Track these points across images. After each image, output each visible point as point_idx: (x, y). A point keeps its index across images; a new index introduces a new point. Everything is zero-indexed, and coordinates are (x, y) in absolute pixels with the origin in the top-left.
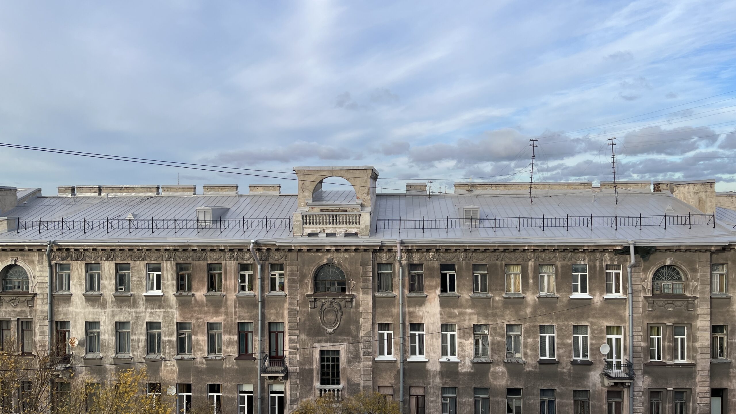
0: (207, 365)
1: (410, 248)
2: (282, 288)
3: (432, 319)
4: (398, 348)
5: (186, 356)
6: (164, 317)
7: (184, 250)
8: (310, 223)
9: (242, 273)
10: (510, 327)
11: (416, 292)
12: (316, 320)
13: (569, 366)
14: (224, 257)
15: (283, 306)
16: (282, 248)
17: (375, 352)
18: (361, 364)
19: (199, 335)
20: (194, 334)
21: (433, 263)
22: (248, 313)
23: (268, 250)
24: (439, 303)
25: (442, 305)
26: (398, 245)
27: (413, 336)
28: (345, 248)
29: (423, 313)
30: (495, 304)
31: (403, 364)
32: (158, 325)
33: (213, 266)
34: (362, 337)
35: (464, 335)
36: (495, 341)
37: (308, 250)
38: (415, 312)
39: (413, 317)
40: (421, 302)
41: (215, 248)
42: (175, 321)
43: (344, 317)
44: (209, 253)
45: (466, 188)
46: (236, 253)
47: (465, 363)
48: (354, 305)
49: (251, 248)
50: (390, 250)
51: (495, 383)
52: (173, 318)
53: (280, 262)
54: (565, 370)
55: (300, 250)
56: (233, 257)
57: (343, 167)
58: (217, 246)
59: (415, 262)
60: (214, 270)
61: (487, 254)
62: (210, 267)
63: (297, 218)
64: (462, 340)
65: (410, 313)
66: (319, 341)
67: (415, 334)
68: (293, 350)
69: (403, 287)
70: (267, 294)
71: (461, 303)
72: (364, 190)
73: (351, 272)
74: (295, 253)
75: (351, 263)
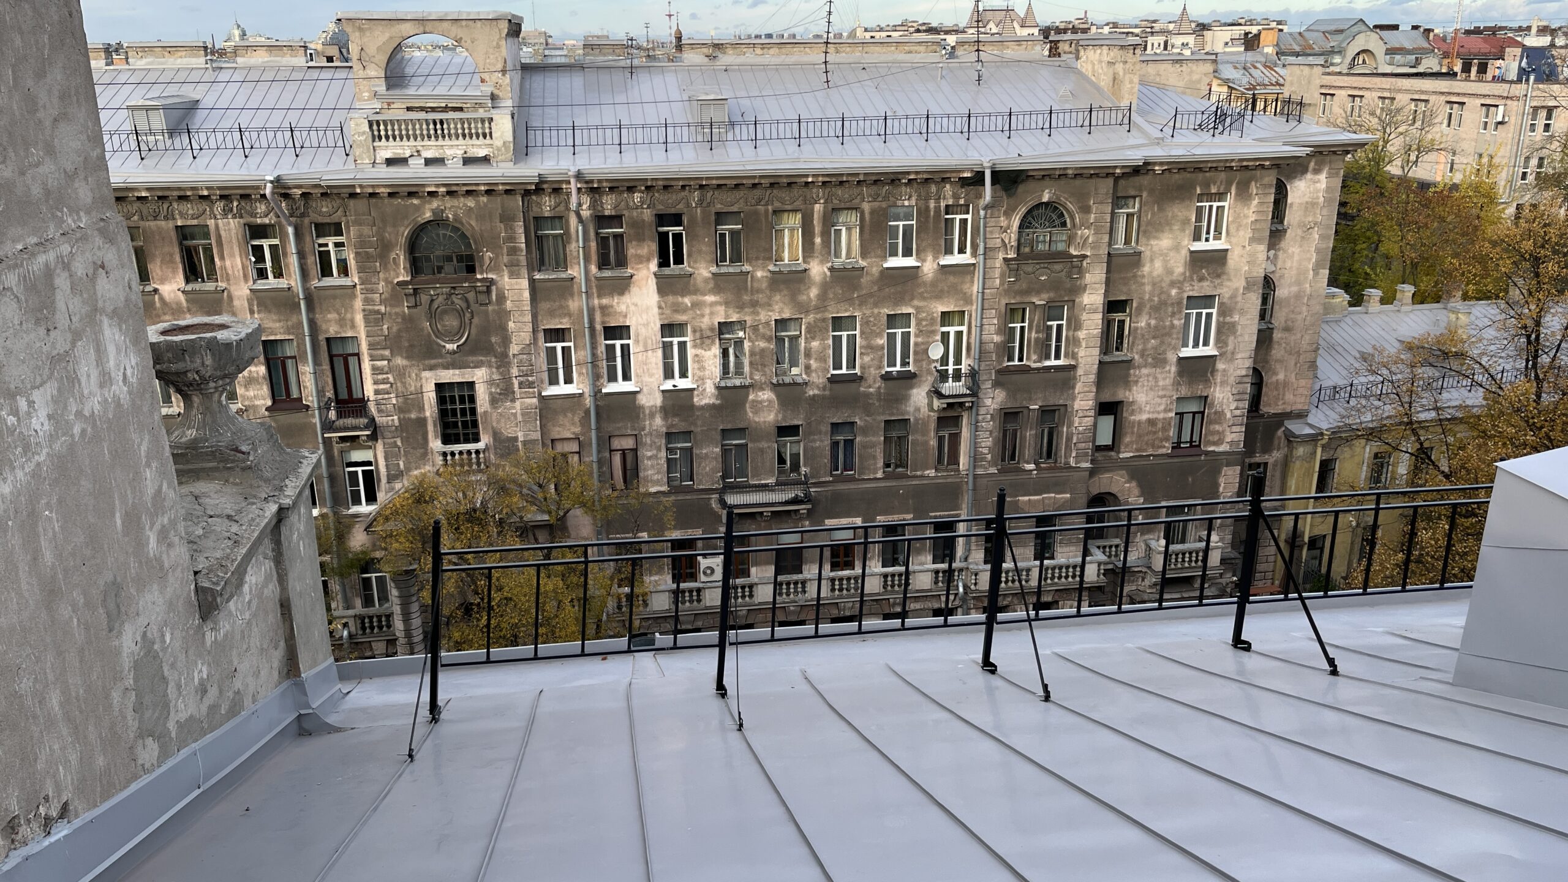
1: (595, 186)
2: (344, 271)
3: (645, 317)
4: (584, 371)
8: (388, 138)
9: (256, 243)
10: (781, 323)
11: (612, 269)
12: (422, 330)
13: (879, 383)
14: (212, 210)
15: (352, 307)
16: (335, 191)
17: (542, 382)
18: (518, 404)
21: (642, 213)
22: (280, 321)
23: (304, 195)
24: (655, 287)
25: (662, 290)
26: (572, 181)
27: (611, 349)
28: (465, 188)
29: (628, 307)
30: (756, 285)
31: (596, 400)
33: (190, 230)
34: (514, 355)
35: (702, 340)
36: (757, 350)
37: (391, 195)
38: (612, 306)
39: (609, 315)
40: (622, 286)
41: (189, 193)
43: (476, 321)
44: (175, 205)
45: (705, 50)
46: (235, 204)
47: (704, 390)
48: (494, 297)
49: (268, 191)
50: (557, 191)
51: (757, 419)
53: (335, 218)
54: (871, 390)
55: (373, 195)
56: (231, 210)
57: (446, 14)
58: (193, 189)
59: (607, 213)
60: (193, 238)
61: (741, 193)
62: (183, 233)
63: (358, 128)
64: (699, 351)
65: (603, 308)
66: (431, 368)
67: (614, 346)
68: (382, 387)
69: (587, 259)
70: (315, 283)
71: (695, 285)
72: (494, 65)
73: (482, 236)
74: (365, 201)
75: (480, 218)
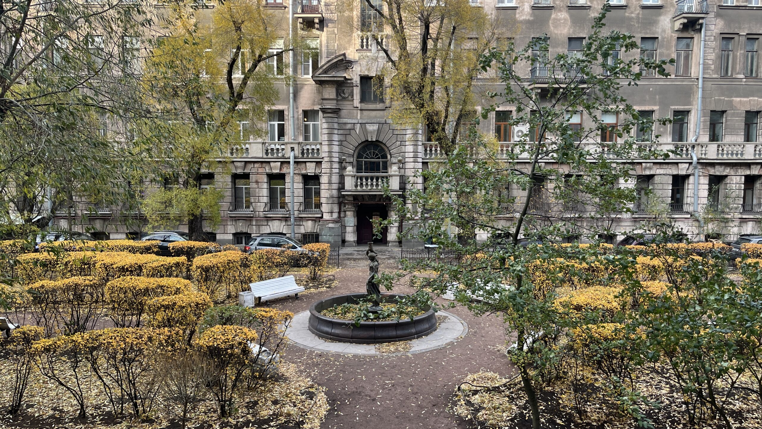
13: (639, 11)
47: (523, 10)
51: (556, 32)
54: (633, 15)
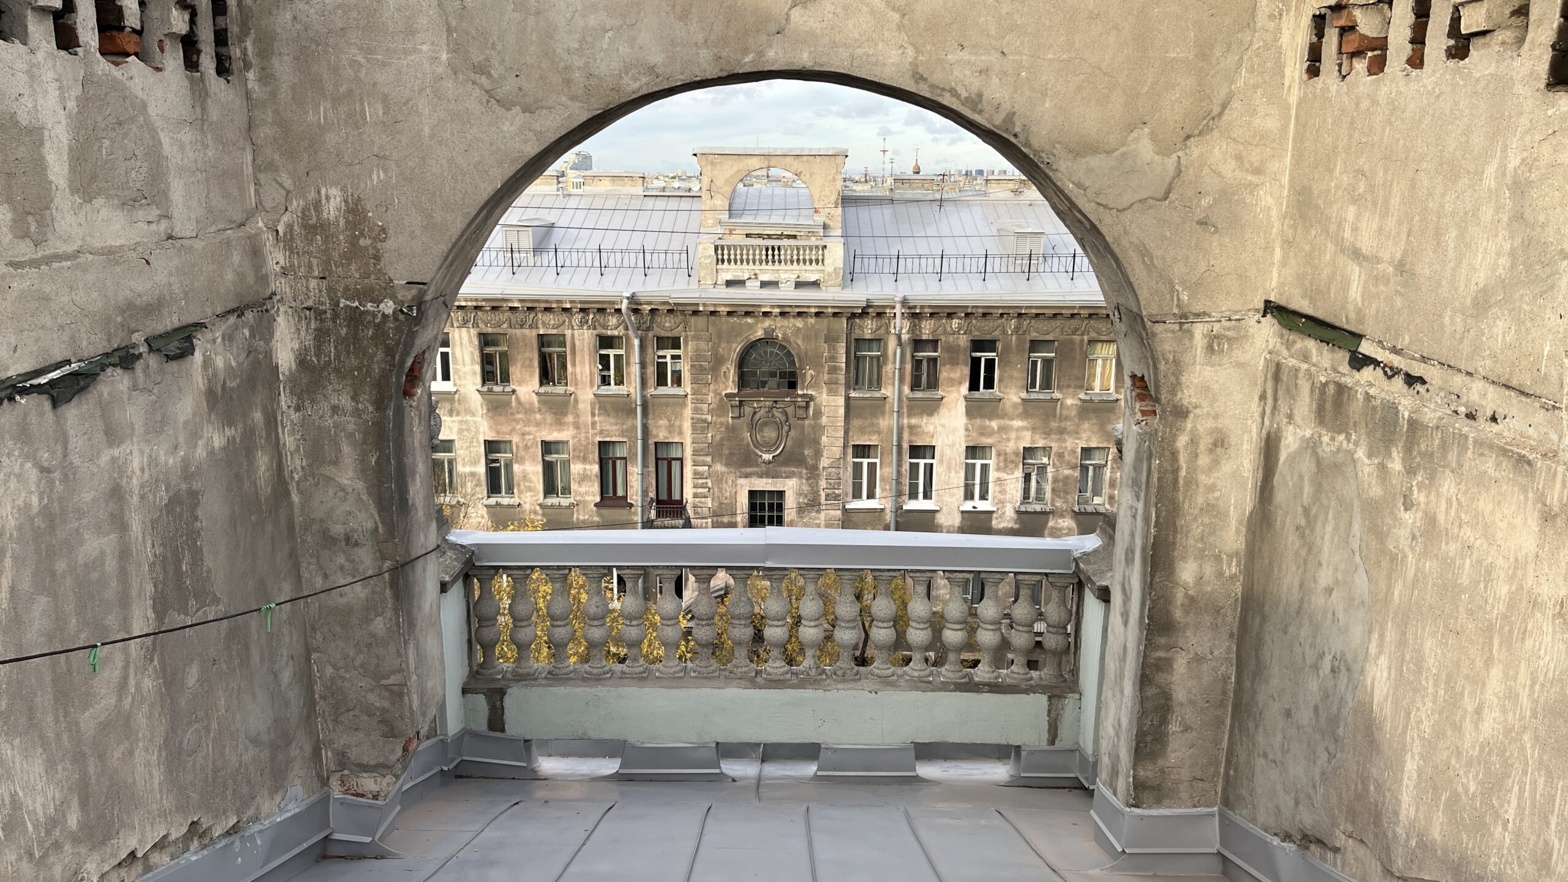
0: (544, 515)
1: (918, 311)
2: (678, 381)
3: (951, 437)
4: (888, 488)
5: (505, 501)
6: (461, 431)
7: (494, 308)
8: (729, 261)
9: (604, 352)
10: (1087, 452)
11: (924, 390)
12: (742, 439)
14: (570, 321)
15: (681, 415)
16: (681, 308)
17: (847, 495)
18: (823, 514)
19: (527, 463)
20: (517, 462)
21: (958, 338)
22: (616, 424)
23: (652, 311)
24: (964, 409)
25: (970, 413)
26: (898, 306)
27: (914, 468)
28: (798, 310)
29: (935, 427)
30: (1064, 412)
31: (896, 516)
32: (447, 444)
33: (551, 338)
34: (824, 468)
35: (1006, 464)
36: (1061, 477)
37: (729, 314)
38: (920, 426)
39: (916, 434)
40: (932, 407)
41: (554, 306)
42: (481, 440)
43: (792, 433)
44: (540, 315)
45: (1011, 186)
46: (591, 316)
47: (1004, 513)
48: (811, 412)
49: (624, 306)
50: (879, 315)
52: (477, 432)
53: (675, 333)
55: (713, 313)
56: (587, 322)
57: (790, 150)
58: (558, 302)
59: (924, 337)
60: (549, 346)
61: (1057, 323)
62: (543, 341)
63: (705, 251)
64: (1003, 475)
65: (911, 428)
66: (747, 476)
67: (918, 464)
68: (700, 490)
69: (902, 380)
70: (651, 391)
71: (1003, 409)
72: (828, 197)
73: (806, 355)
74: (705, 318)
75: (807, 338)
